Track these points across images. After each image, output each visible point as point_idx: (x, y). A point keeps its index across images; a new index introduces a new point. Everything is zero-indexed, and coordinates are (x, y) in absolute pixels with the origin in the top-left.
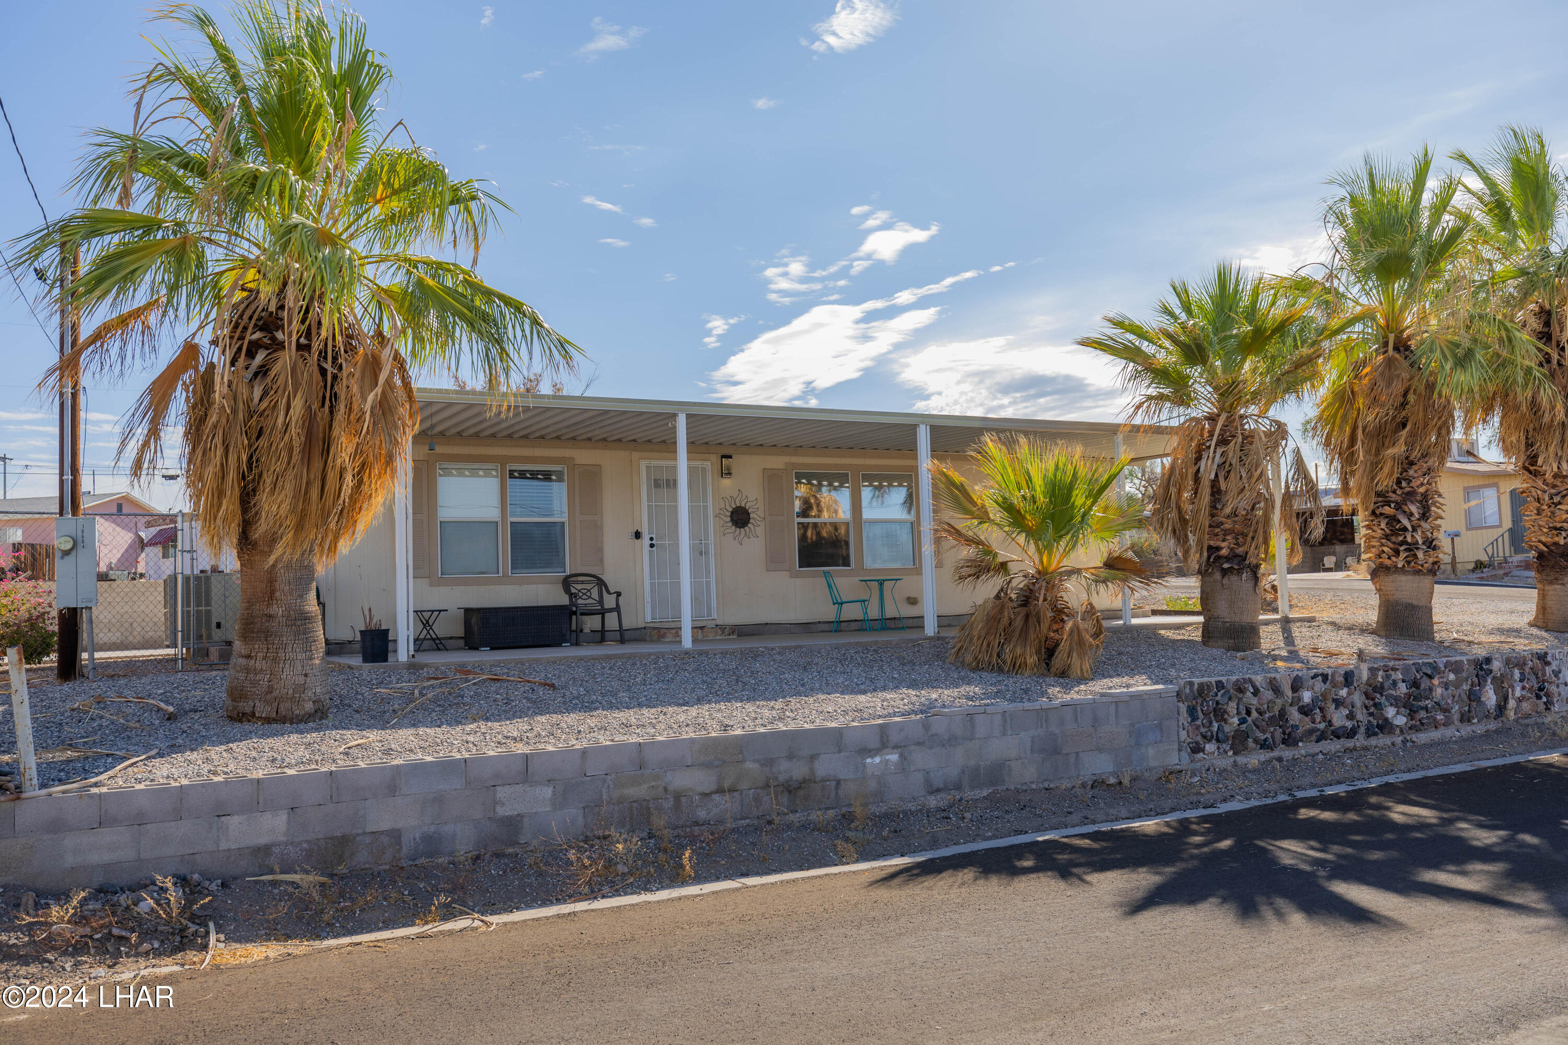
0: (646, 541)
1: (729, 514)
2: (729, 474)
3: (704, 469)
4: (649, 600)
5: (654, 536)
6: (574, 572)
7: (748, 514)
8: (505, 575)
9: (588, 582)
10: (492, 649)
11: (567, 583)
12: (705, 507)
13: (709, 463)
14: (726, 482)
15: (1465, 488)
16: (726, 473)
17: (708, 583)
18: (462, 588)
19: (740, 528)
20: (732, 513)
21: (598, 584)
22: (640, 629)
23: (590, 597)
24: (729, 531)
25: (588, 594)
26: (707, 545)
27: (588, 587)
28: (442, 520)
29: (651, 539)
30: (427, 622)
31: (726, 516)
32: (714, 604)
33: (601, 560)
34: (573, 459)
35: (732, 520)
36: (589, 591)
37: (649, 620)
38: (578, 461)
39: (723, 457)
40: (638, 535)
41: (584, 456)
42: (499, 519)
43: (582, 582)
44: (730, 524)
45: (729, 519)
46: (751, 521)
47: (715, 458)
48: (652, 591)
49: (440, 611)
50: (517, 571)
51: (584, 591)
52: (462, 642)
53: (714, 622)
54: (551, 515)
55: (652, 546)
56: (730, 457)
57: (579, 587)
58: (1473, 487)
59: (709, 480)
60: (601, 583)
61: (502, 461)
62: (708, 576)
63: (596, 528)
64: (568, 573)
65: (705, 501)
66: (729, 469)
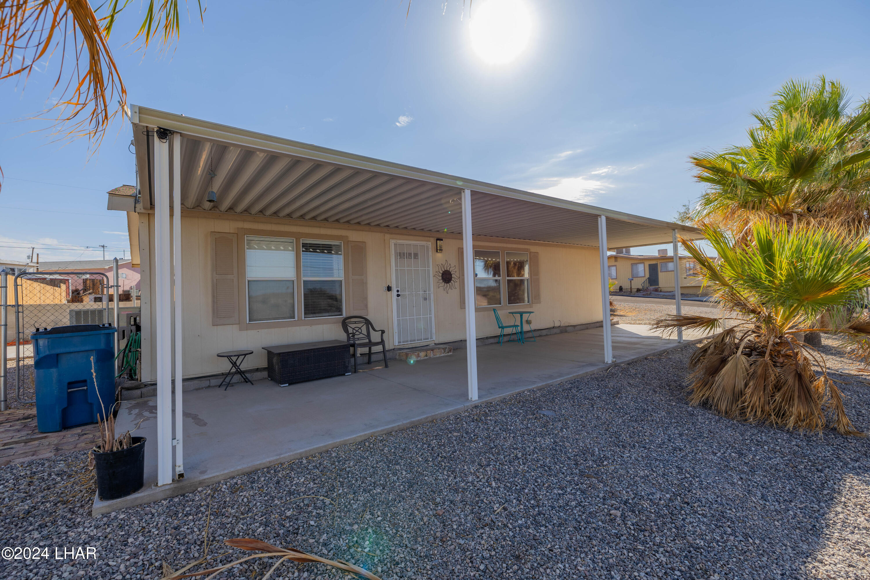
0: (394, 293)
1: (441, 275)
2: (441, 250)
3: (427, 247)
4: (396, 331)
5: (399, 289)
6: (349, 315)
7: (451, 275)
8: (300, 319)
9: (359, 322)
10: (289, 384)
11: (345, 324)
12: (429, 270)
13: (430, 243)
14: (439, 255)
15: (632, 264)
16: (438, 250)
17: (431, 318)
18: (266, 330)
19: (447, 283)
20: (443, 274)
21: (366, 323)
22: (391, 350)
23: (361, 333)
24: (440, 285)
25: (360, 331)
26: (429, 294)
27: (360, 325)
28: (250, 279)
29: (398, 291)
30: (235, 363)
31: (439, 276)
32: (434, 331)
33: (366, 306)
34: (347, 237)
35: (443, 279)
36: (360, 328)
37: (397, 344)
38: (350, 239)
39: (437, 240)
40: (389, 289)
41: (354, 236)
42: (294, 279)
43: (355, 322)
44: (441, 281)
45: (441, 278)
46: (453, 279)
47: (433, 240)
48: (399, 324)
49: (245, 355)
50: (308, 316)
51: (357, 329)
52: (265, 374)
53: (433, 342)
54: (332, 276)
55: (398, 296)
56: (442, 240)
57: (353, 326)
58: (635, 263)
59: (430, 253)
60: (368, 323)
61: (297, 236)
62: (430, 314)
63: (363, 284)
64: (344, 315)
65: (429, 267)
66: (441, 247)
